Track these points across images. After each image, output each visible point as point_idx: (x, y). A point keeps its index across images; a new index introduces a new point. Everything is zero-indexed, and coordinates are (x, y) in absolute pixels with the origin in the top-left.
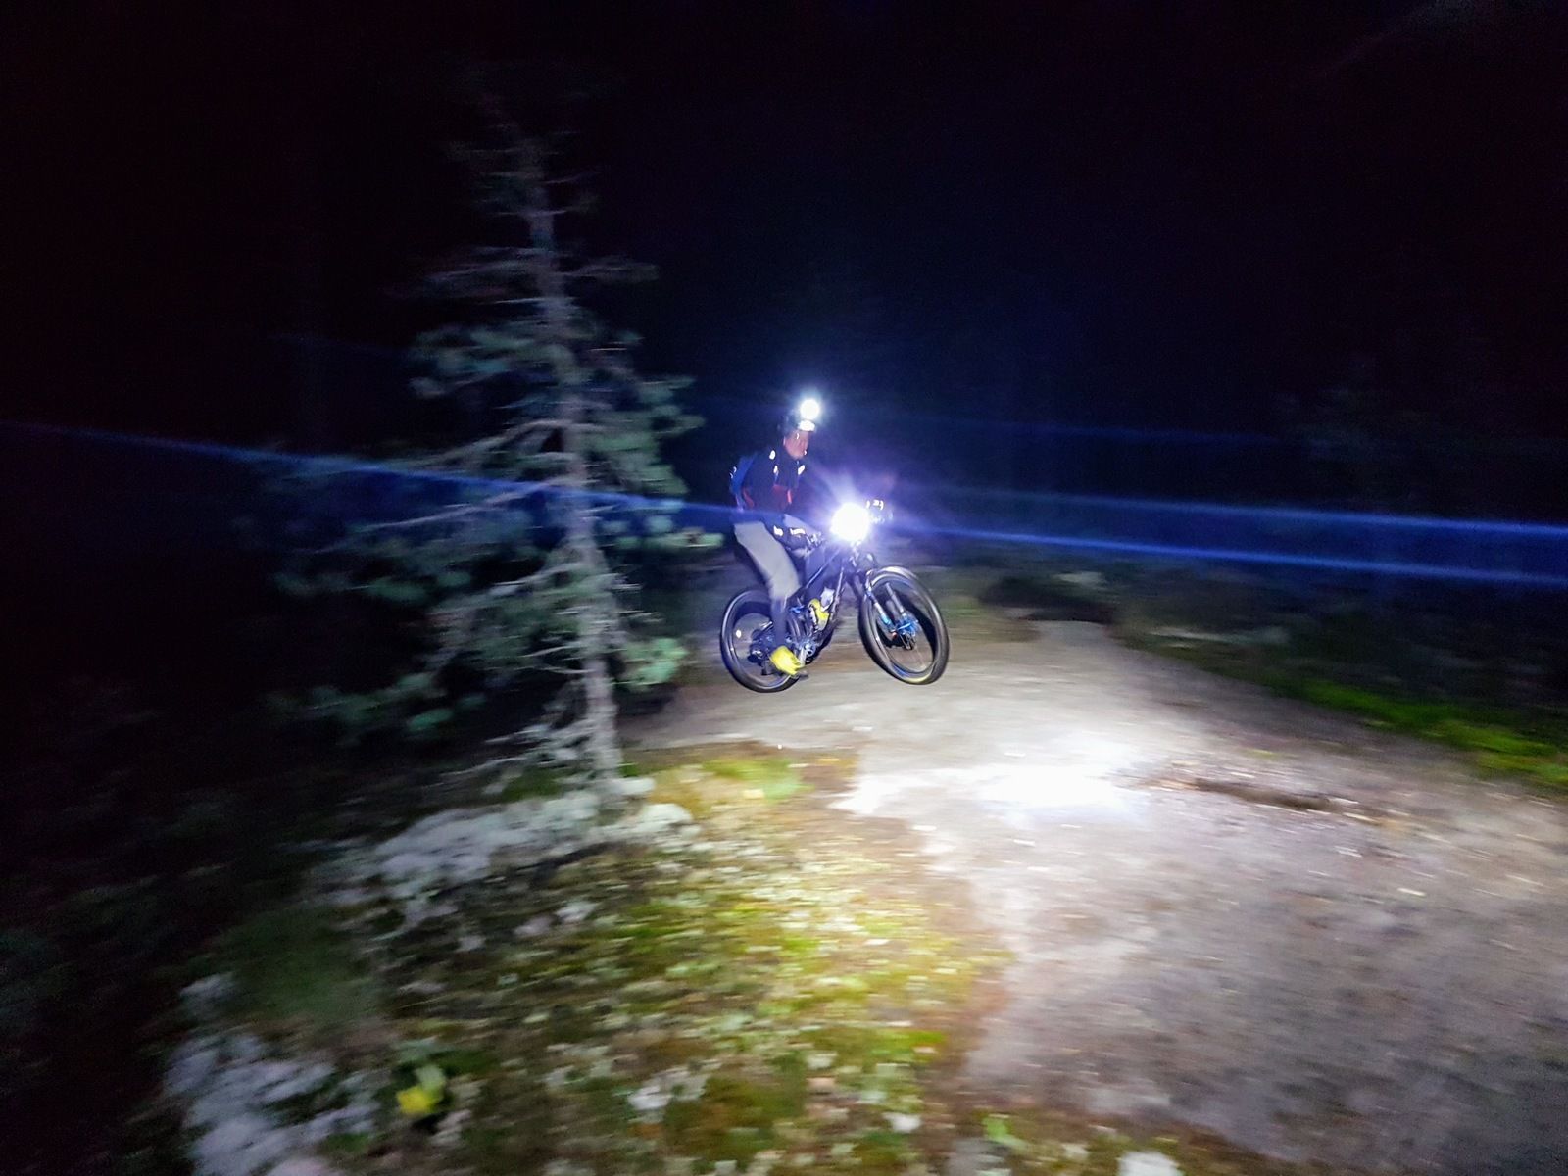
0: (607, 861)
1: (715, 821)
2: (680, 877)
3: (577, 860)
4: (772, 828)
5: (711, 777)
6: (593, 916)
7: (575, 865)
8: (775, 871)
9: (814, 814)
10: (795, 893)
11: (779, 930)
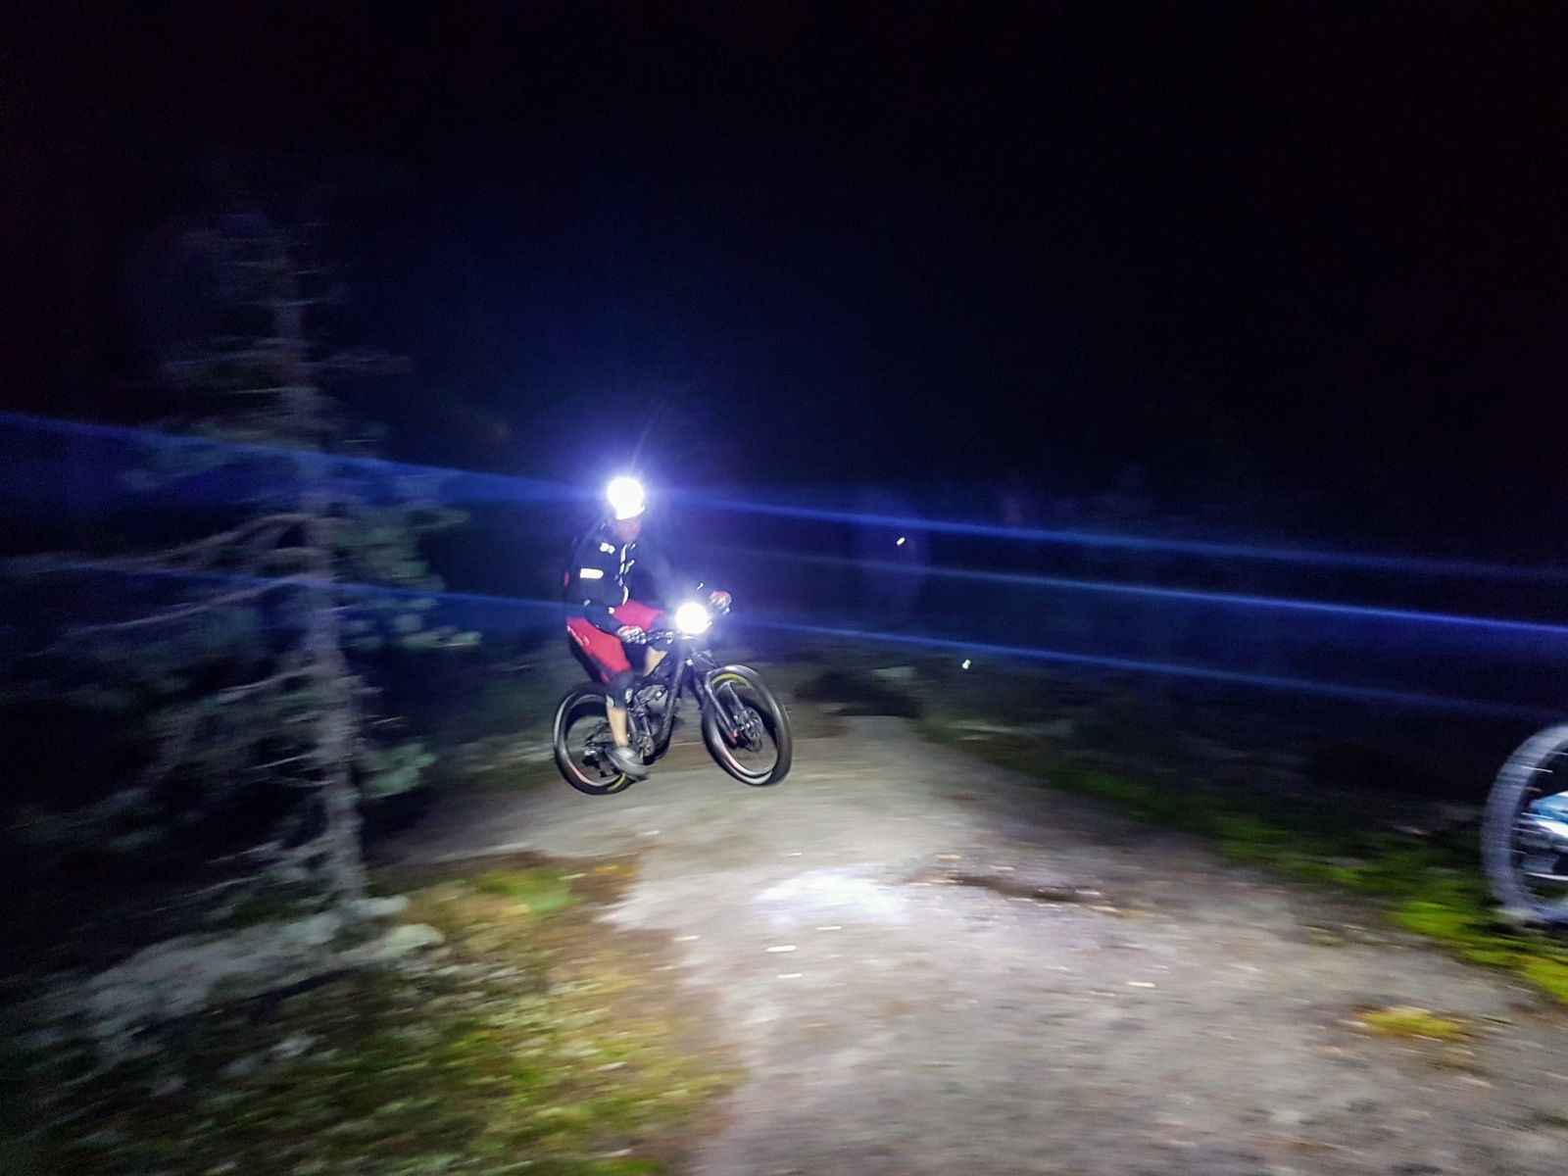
0: (338, 991)
1: (469, 942)
2: (418, 1004)
3: (308, 990)
4: (528, 947)
5: (472, 894)
6: (309, 1052)
7: (305, 995)
8: (524, 994)
9: (577, 929)
10: (538, 1017)
11: (511, 1060)
